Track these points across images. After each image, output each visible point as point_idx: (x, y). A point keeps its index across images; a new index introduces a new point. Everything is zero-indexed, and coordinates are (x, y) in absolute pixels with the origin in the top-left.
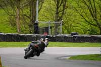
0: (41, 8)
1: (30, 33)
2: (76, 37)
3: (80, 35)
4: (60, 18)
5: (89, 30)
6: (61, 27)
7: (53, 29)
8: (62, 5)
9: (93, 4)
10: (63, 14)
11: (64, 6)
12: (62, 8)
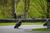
0: (17, 6)
1: (12, 18)
2: (35, 20)
3: (36, 19)
4: (27, 11)
5: (41, 16)
6: (27, 15)
7: (23, 16)
8: (28, 4)
9: (43, 3)
10: (28, 9)
11: (29, 5)
12: (27, 6)
